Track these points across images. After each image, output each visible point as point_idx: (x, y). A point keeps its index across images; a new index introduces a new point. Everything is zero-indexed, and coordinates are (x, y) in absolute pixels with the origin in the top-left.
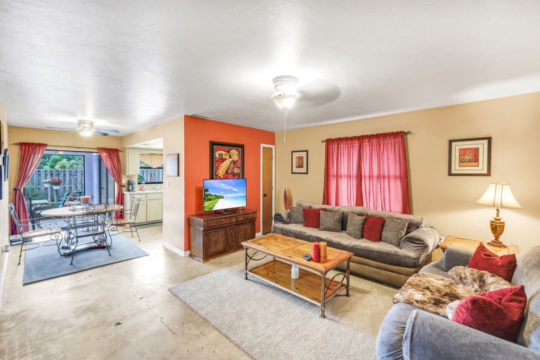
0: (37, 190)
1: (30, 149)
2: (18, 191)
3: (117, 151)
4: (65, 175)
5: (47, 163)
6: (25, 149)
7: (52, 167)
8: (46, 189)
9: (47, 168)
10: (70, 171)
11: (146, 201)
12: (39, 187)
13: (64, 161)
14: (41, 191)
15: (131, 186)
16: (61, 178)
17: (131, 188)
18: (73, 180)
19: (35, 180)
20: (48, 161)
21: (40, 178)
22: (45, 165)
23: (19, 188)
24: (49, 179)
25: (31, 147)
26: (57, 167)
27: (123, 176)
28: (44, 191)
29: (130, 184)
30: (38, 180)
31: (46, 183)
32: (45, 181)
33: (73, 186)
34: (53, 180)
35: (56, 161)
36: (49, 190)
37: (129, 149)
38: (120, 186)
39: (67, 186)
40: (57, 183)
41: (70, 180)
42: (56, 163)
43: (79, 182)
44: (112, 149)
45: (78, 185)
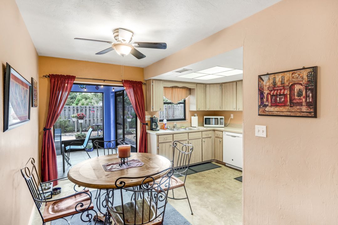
0: (68, 122)
1: (59, 82)
2: (48, 131)
3: (140, 83)
4: (86, 110)
5: (74, 102)
6: (54, 82)
7: (77, 104)
8: (74, 122)
9: (74, 105)
10: (90, 108)
11: (172, 142)
12: (69, 120)
13: (84, 100)
14: (71, 123)
15: (154, 124)
16: (84, 113)
17: (154, 127)
18: (92, 115)
19: (67, 114)
20: (75, 101)
21: (69, 113)
22: (73, 103)
23: (48, 127)
24: (76, 115)
25: (60, 80)
26: (80, 104)
27: (146, 112)
28: (72, 123)
29: (153, 122)
30: (69, 114)
31: (74, 117)
32: (73, 116)
33: (91, 119)
34: (78, 115)
35: (79, 101)
36: (76, 123)
37: (154, 81)
38: (144, 124)
39: (88, 119)
40: (81, 118)
41: (90, 114)
42: (79, 102)
43: (95, 116)
44: (136, 82)
45: (95, 119)
